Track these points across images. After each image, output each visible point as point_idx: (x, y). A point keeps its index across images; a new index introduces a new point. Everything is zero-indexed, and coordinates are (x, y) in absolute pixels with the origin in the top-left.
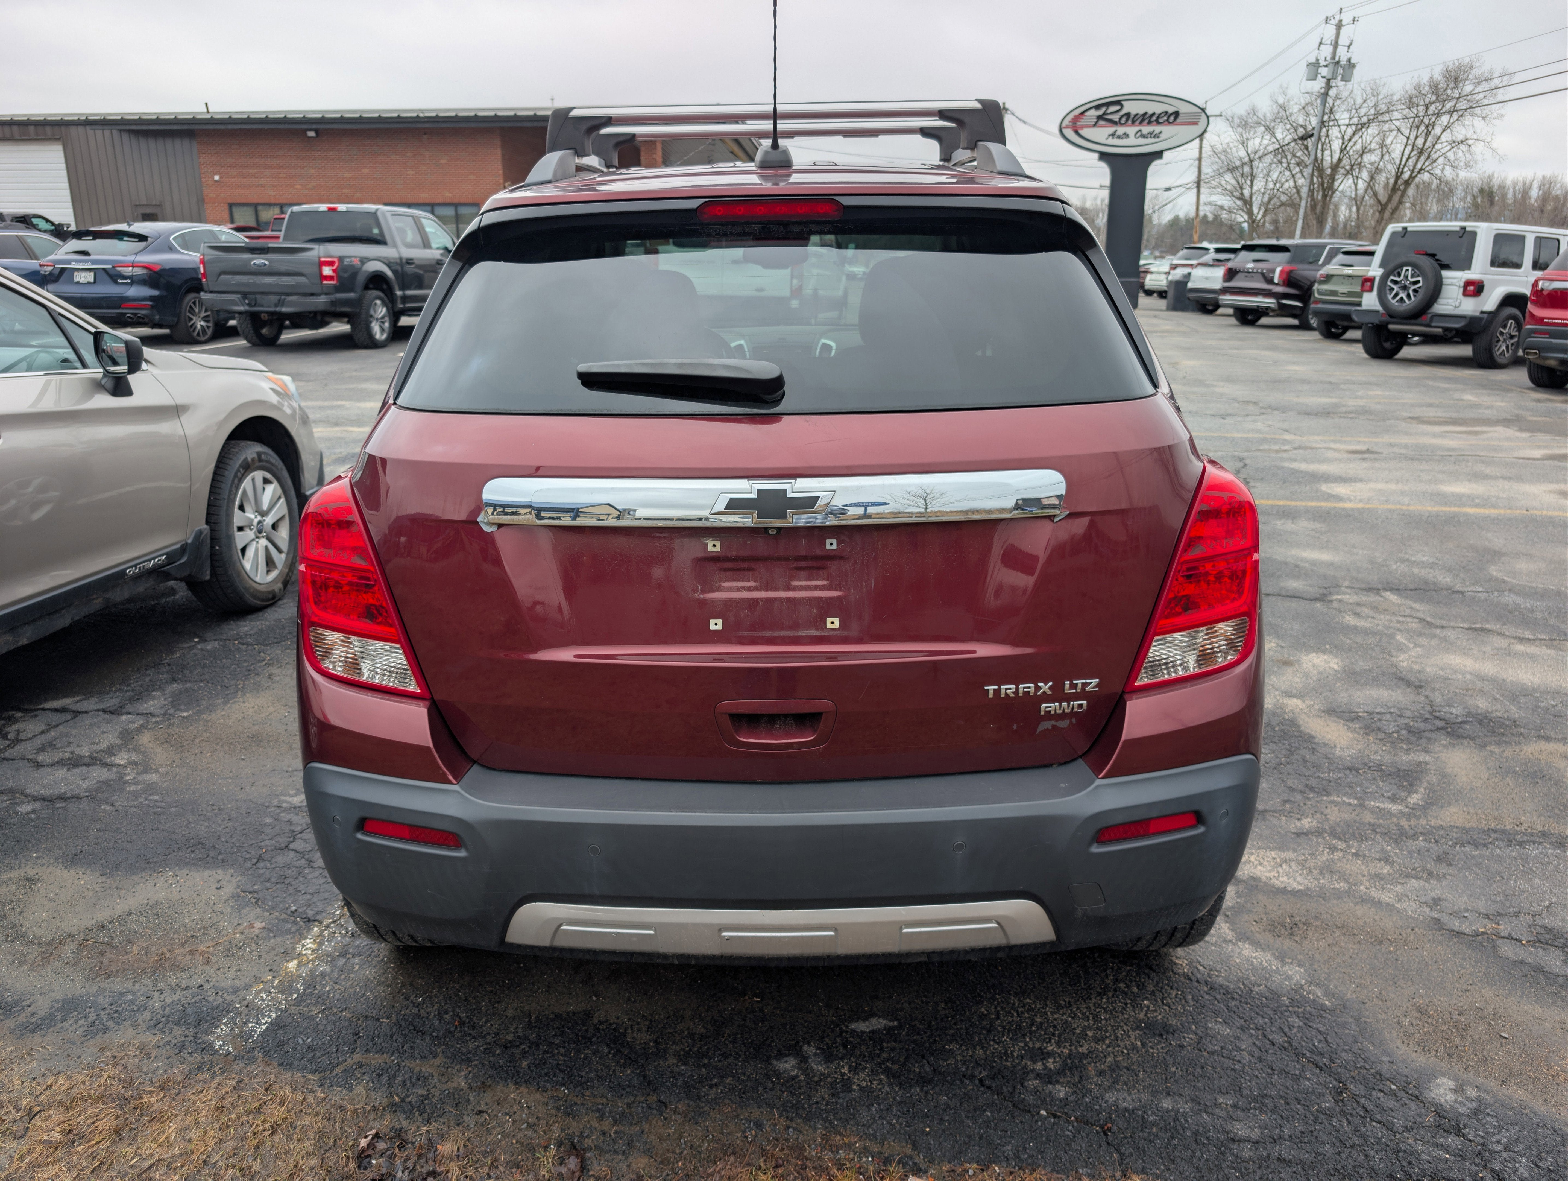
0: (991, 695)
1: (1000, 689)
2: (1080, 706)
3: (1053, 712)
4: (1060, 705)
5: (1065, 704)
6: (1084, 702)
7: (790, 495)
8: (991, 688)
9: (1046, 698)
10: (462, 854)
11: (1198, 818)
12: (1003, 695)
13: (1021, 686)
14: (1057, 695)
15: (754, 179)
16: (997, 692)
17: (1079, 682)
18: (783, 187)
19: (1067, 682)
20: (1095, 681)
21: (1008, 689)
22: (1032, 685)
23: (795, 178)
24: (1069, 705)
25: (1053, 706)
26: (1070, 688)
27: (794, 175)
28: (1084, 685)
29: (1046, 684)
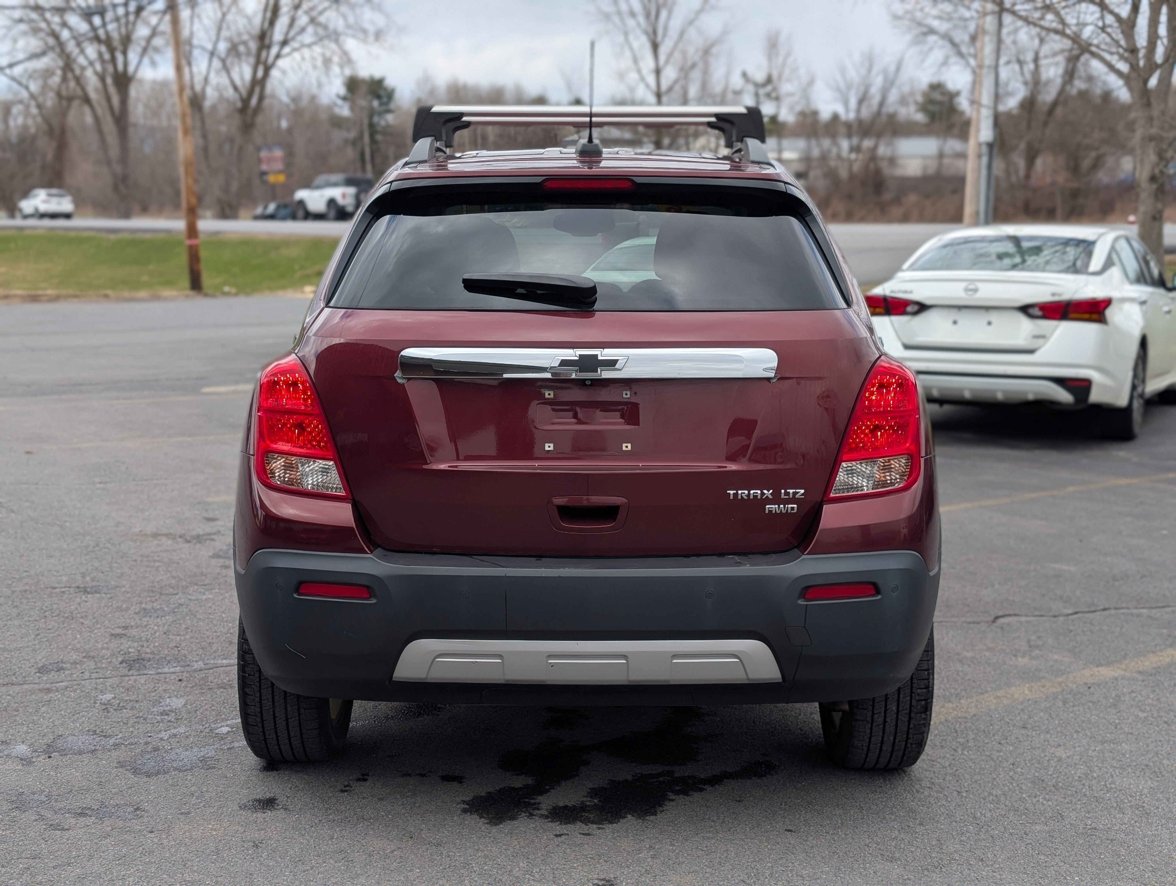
0: (731, 497)
1: (737, 492)
2: (793, 508)
3: (774, 512)
4: (779, 507)
5: (782, 506)
6: (795, 506)
7: (600, 358)
8: (732, 492)
9: (768, 501)
10: (374, 601)
11: (876, 589)
12: (739, 497)
13: (752, 492)
14: (776, 499)
15: (575, 163)
16: (736, 495)
17: (791, 491)
18: (595, 170)
19: (783, 491)
20: (802, 491)
21: (743, 493)
22: (759, 492)
23: (604, 164)
24: (785, 507)
25: (773, 507)
26: (785, 495)
27: (603, 161)
28: (795, 494)
29: (768, 491)
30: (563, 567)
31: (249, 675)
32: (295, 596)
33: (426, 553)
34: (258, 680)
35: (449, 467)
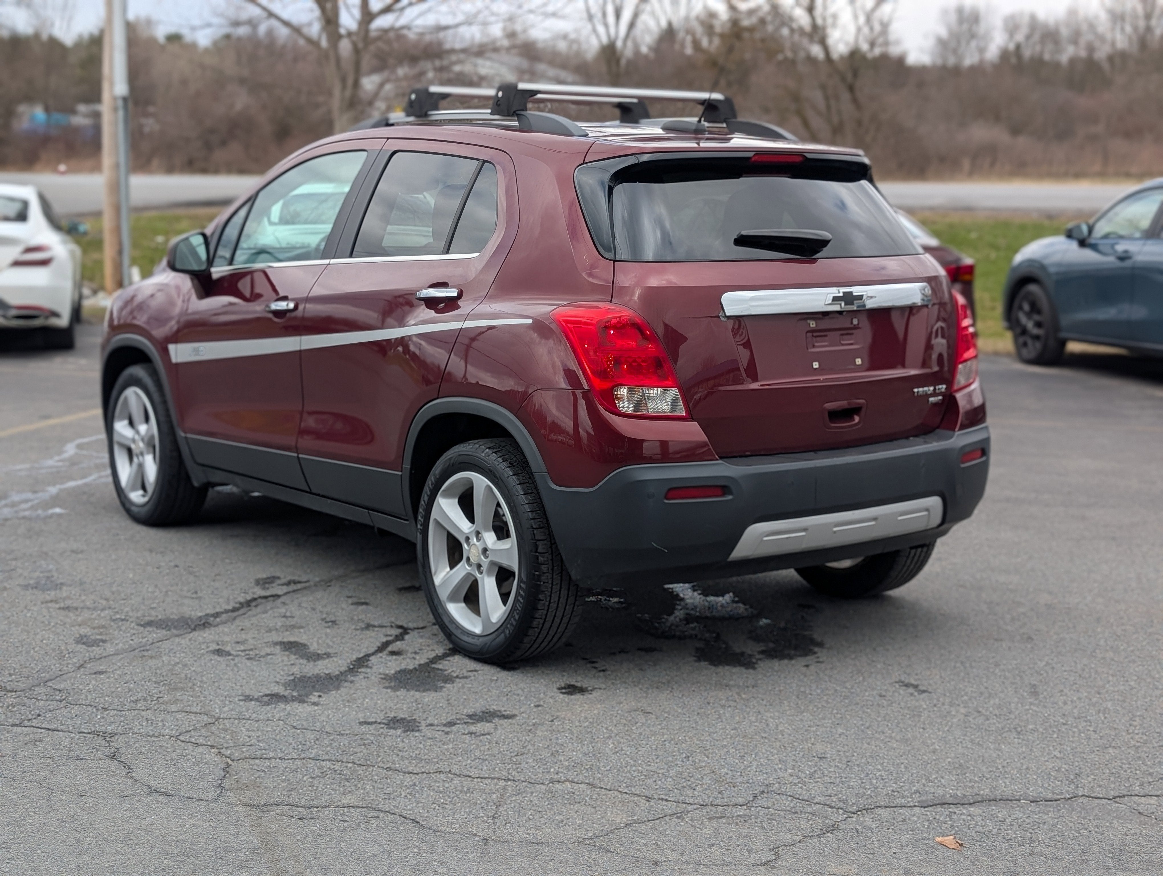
0: (916, 394)
2: (940, 399)
3: (932, 402)
5: (936, 398)
6: (941, 397)
7: (855, 294)
8: (916, 390)
9: (930, 395)
10: (730, 497)
11: (983, 453)
12: (919, 394)
14: (934, 393)
16: (918, 392)
17: (940, 387)
19: (937, 387)
20: (945, 386)
21: (921, 390)
22: (928, 389)
25: (932, 399)
26: (938, 390)
28: (942, 388)
29: (931, 388)
30: (833, 457)
31: (544, 583)
32: (666, 501)
33: (741, 456)
34: (550, 585)
35: (762, 385)
